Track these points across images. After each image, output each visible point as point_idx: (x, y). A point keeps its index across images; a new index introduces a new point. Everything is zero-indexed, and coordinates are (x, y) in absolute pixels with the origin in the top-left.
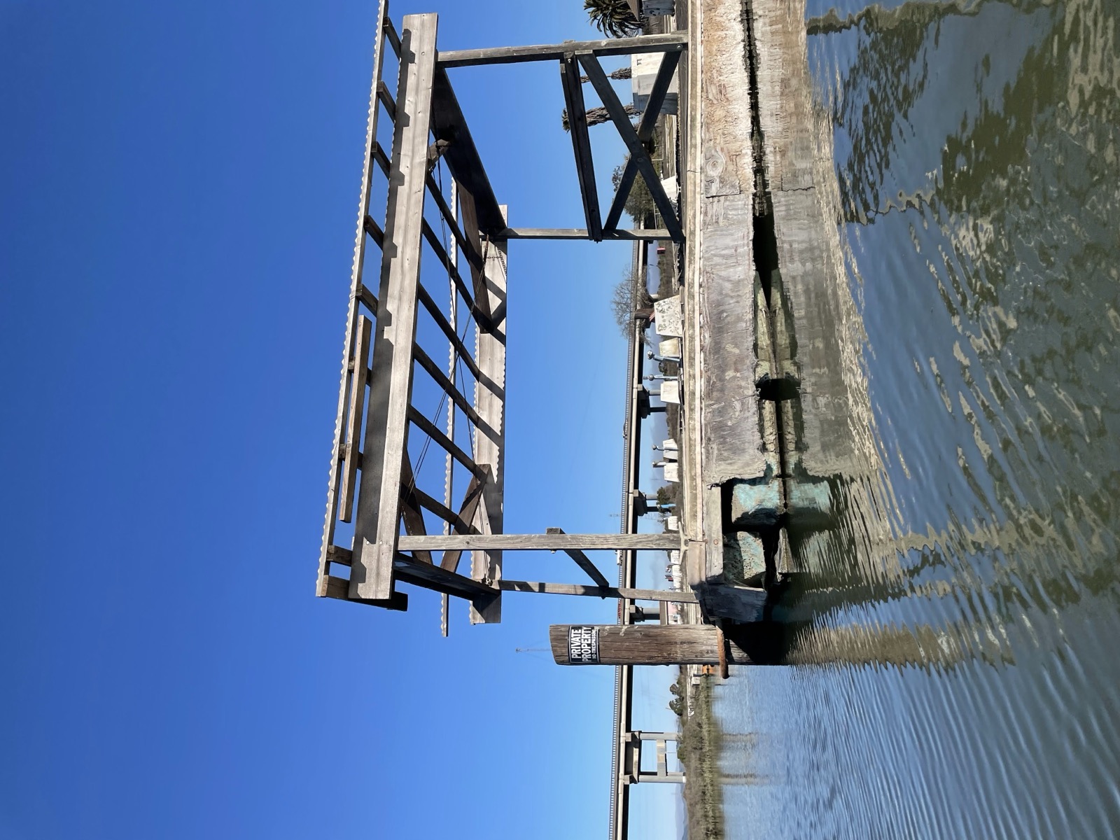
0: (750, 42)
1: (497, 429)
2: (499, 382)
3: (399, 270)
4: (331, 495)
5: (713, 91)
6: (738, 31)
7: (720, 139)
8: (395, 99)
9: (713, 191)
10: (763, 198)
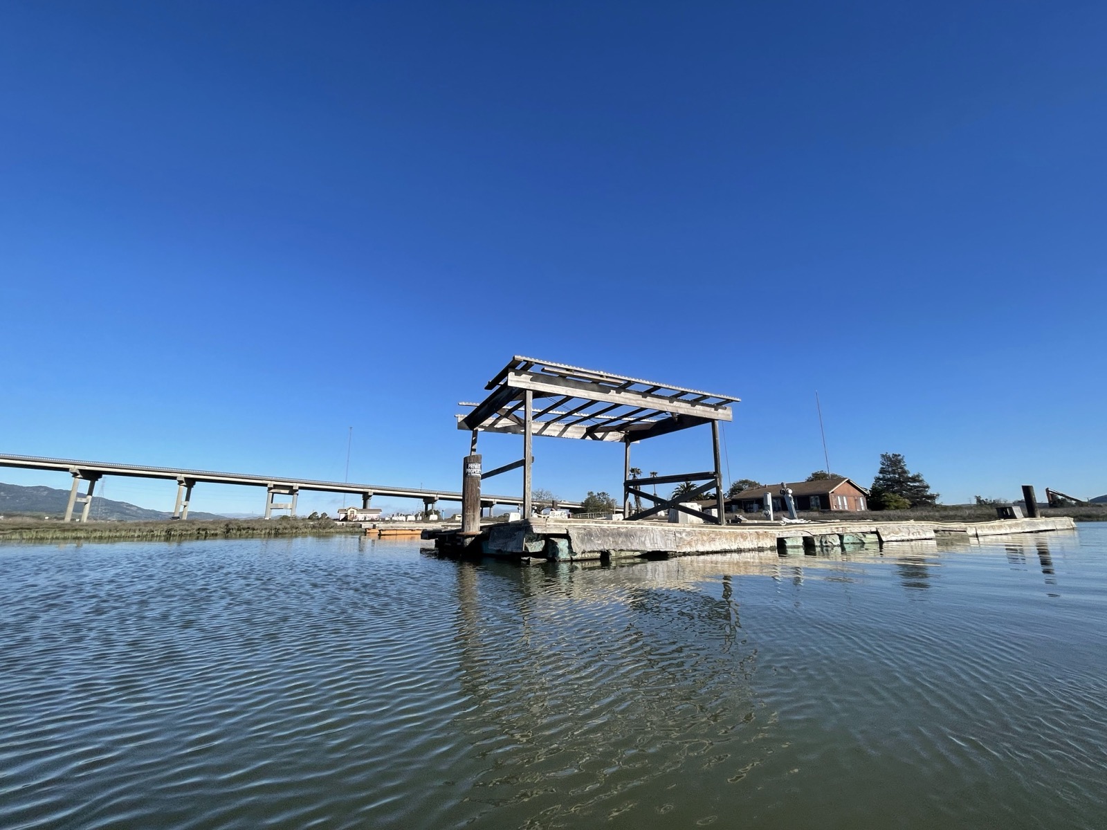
0: (731, 551)
1: (544, 433)
2: (564, 435)
3: (637, 398)
4: (554, 364)
5: (713, 536)
6: (734, 547)
7: (695, 538)
8: (701, 402)
9: (677, 534)
10: (675, 555)
